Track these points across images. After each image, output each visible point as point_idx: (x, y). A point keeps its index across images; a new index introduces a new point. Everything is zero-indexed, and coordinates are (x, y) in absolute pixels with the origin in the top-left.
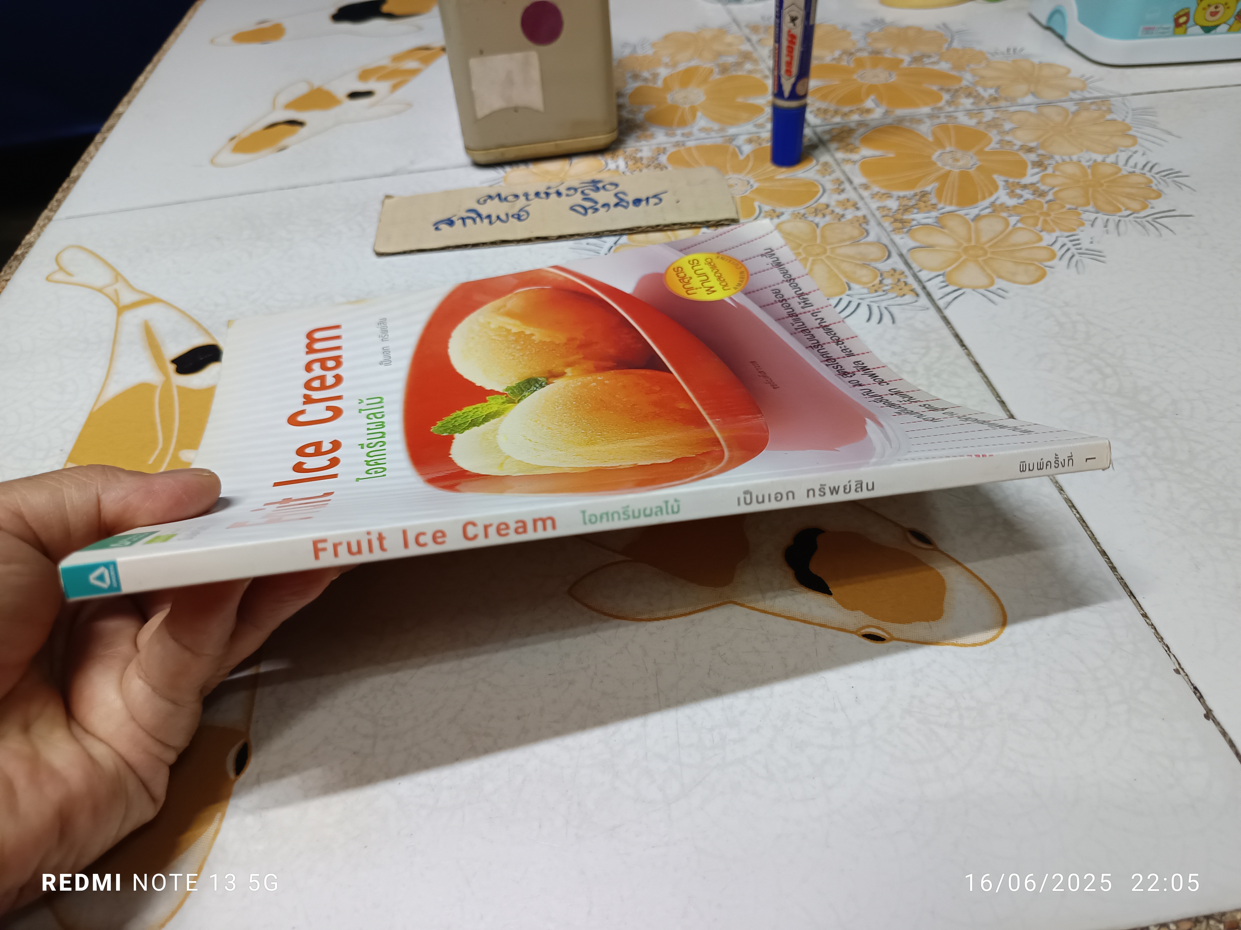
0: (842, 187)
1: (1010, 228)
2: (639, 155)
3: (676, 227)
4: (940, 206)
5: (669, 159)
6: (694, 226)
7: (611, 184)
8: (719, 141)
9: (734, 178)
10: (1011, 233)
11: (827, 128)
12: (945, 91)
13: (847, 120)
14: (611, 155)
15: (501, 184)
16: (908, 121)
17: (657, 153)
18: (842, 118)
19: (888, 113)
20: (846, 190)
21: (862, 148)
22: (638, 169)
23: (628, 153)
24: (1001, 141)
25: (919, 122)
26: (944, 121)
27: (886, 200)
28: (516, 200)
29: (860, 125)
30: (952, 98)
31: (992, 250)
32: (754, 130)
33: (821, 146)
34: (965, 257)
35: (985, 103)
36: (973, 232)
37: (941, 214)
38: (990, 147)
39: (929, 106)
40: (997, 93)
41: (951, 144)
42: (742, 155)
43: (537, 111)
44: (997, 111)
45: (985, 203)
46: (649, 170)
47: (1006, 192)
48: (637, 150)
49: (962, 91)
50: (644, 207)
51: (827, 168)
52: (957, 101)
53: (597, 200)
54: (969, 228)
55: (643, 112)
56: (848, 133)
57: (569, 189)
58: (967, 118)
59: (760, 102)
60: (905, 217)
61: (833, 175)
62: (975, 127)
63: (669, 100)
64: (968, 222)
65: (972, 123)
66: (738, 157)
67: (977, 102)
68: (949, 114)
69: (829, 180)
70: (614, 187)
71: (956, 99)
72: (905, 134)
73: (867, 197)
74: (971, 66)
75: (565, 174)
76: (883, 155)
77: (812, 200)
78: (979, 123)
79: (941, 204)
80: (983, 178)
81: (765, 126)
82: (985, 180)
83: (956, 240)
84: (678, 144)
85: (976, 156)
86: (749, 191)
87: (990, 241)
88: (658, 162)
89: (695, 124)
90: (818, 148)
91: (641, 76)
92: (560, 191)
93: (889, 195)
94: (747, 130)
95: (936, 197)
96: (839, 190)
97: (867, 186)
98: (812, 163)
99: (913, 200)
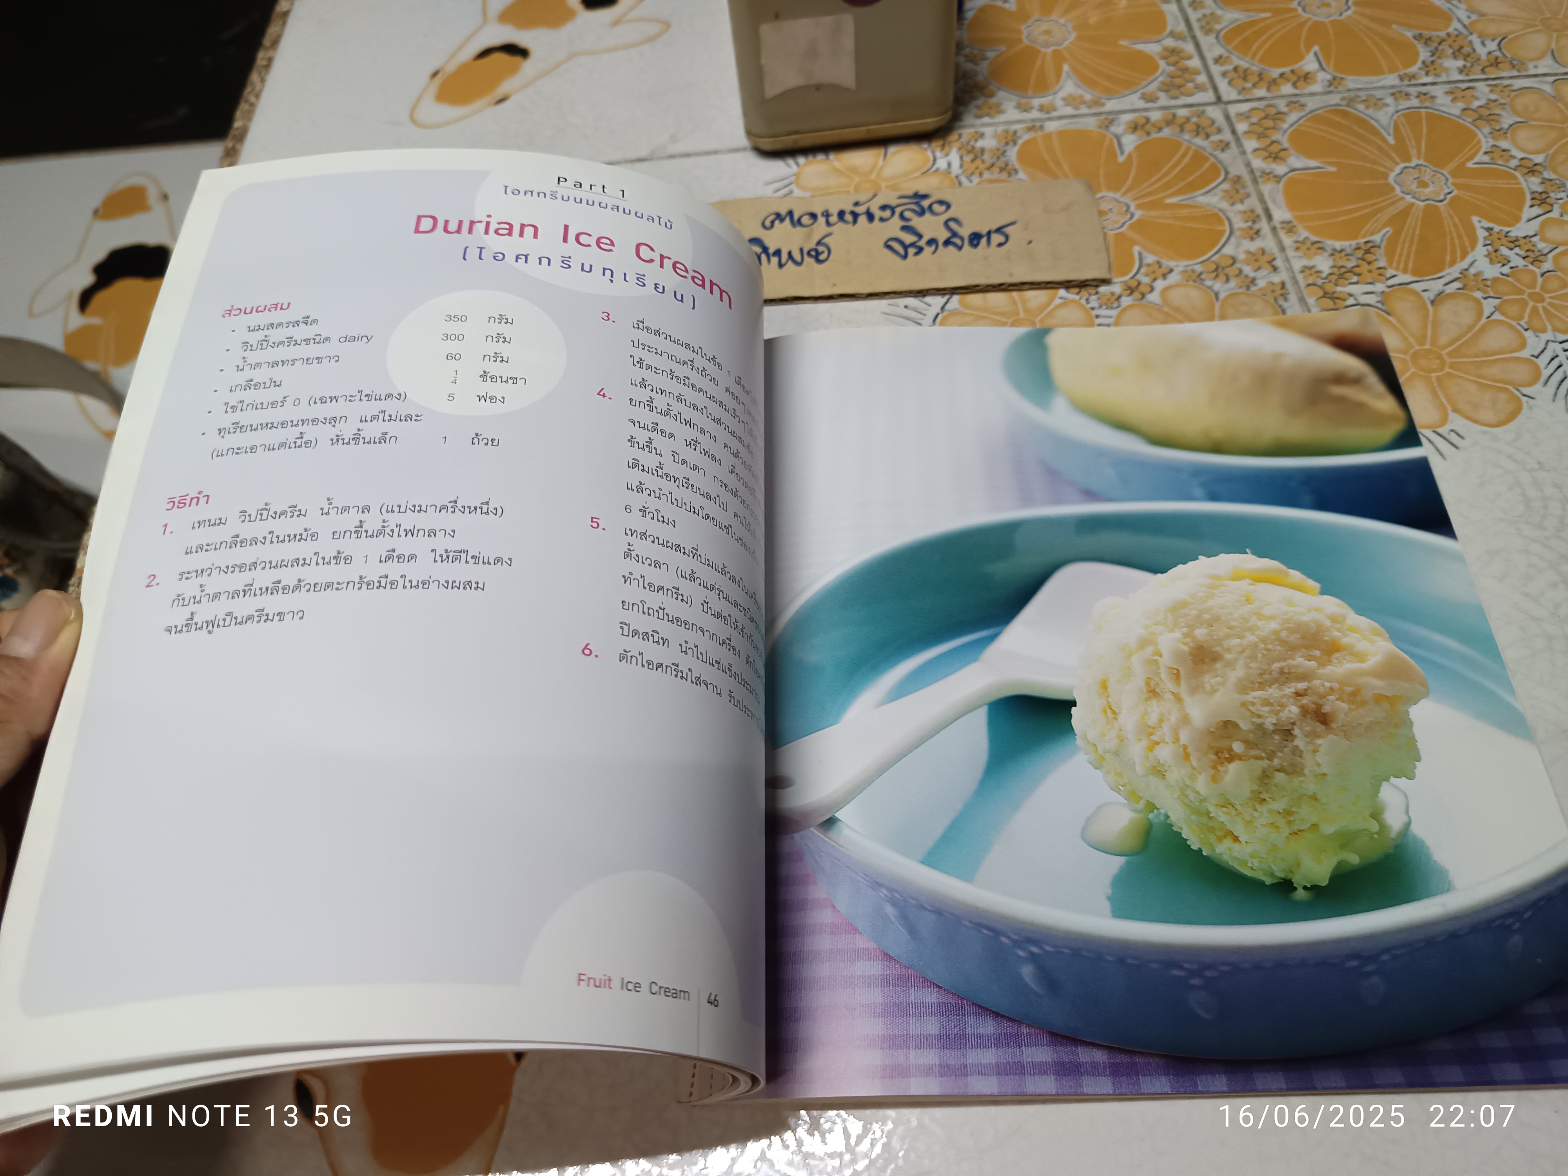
0: (1257, 226)
1: (1484, 320)
2: (980, 144)
3: (1026, 287)
4: (1390, 272)
5: (1020, 155)
6: (1049, 286)
7: (941, 202)
8: (1091, 123)
9: (1109, 198)
10: (1483, 329)
11: (1245, 107)
12: (1424, 41)
13: (1276, 94)
14: (941, 142)
15: (793, 187)
16: (1363, 101)
17: (1004, 141)
18: (1268, 89)
19: (1336, 83)
20: (1262, 233)
21: (1291, 151)
22: (977, 172)
23: (964, 139)
24: (1494, 149)
25: (1379, 103)
26: (1415, 102)
27: (1315, 254)
28: (813, 224)
29: (1293, 106)
30: (1432, 56)
31: (1452, 360)
32: (1141, 104)
33: (1233, 145)
34: (1413, 370)
35: (1480, 68)
36: (1429, 325)
37: (1389, 287)
38: (1476, 160)
39: (1397, 70)
40: (1500, 49)
41: (1419, 153)
42: (1122, 152)
43: (847, 90)
44: (1495, 86)
45: (1454, 272)
46: (992, 173)
47: (1487, 250)
48: (976, 132)
49: (1450, 41)
50: (984, 248)
51: (1238, 187)
52: (1440, 61)
53: (921, 229)
54: (1426, 317)
55: (986, 59)
56: (1273, 120)
57: (883, 208)
58: (1450, 98)
59: (1153, 49)
60: (1339, 289)
61: (1247, 201)
62: (1459, 117)
63: (1024, 37)
64: (1425, 305)
65: (1455, 109)
66: (1115, 156)
67: (1469, 65)
68: (1423, 89)
69: (1240, 212)
70: (944, 208)
71: (1439, 57)
72: (1356, 128)
73: (1290, 247)
75: (878, 175)
76: (1320, 168)
77: (1213, 248)
78: (1465, 109)
79: (1392, 267)
80: (1457, 221)
81: (1157, 98)
82: (1460, 225)
83: (1405, 339)
84: (1034, 126)
85: (1453, 177)
86: (1127, 224)
87: (1451, 343)
88: (1004, 159)
89: (1060, 89)
90: (1229, 148)
92: (871, 210)
93: (1320, 245)
94: (1132, 104)
95: (1386, 254)
96: (1252, 232)
97: (1291, 225)
98: (1218, 177)
99: (1353, 259)
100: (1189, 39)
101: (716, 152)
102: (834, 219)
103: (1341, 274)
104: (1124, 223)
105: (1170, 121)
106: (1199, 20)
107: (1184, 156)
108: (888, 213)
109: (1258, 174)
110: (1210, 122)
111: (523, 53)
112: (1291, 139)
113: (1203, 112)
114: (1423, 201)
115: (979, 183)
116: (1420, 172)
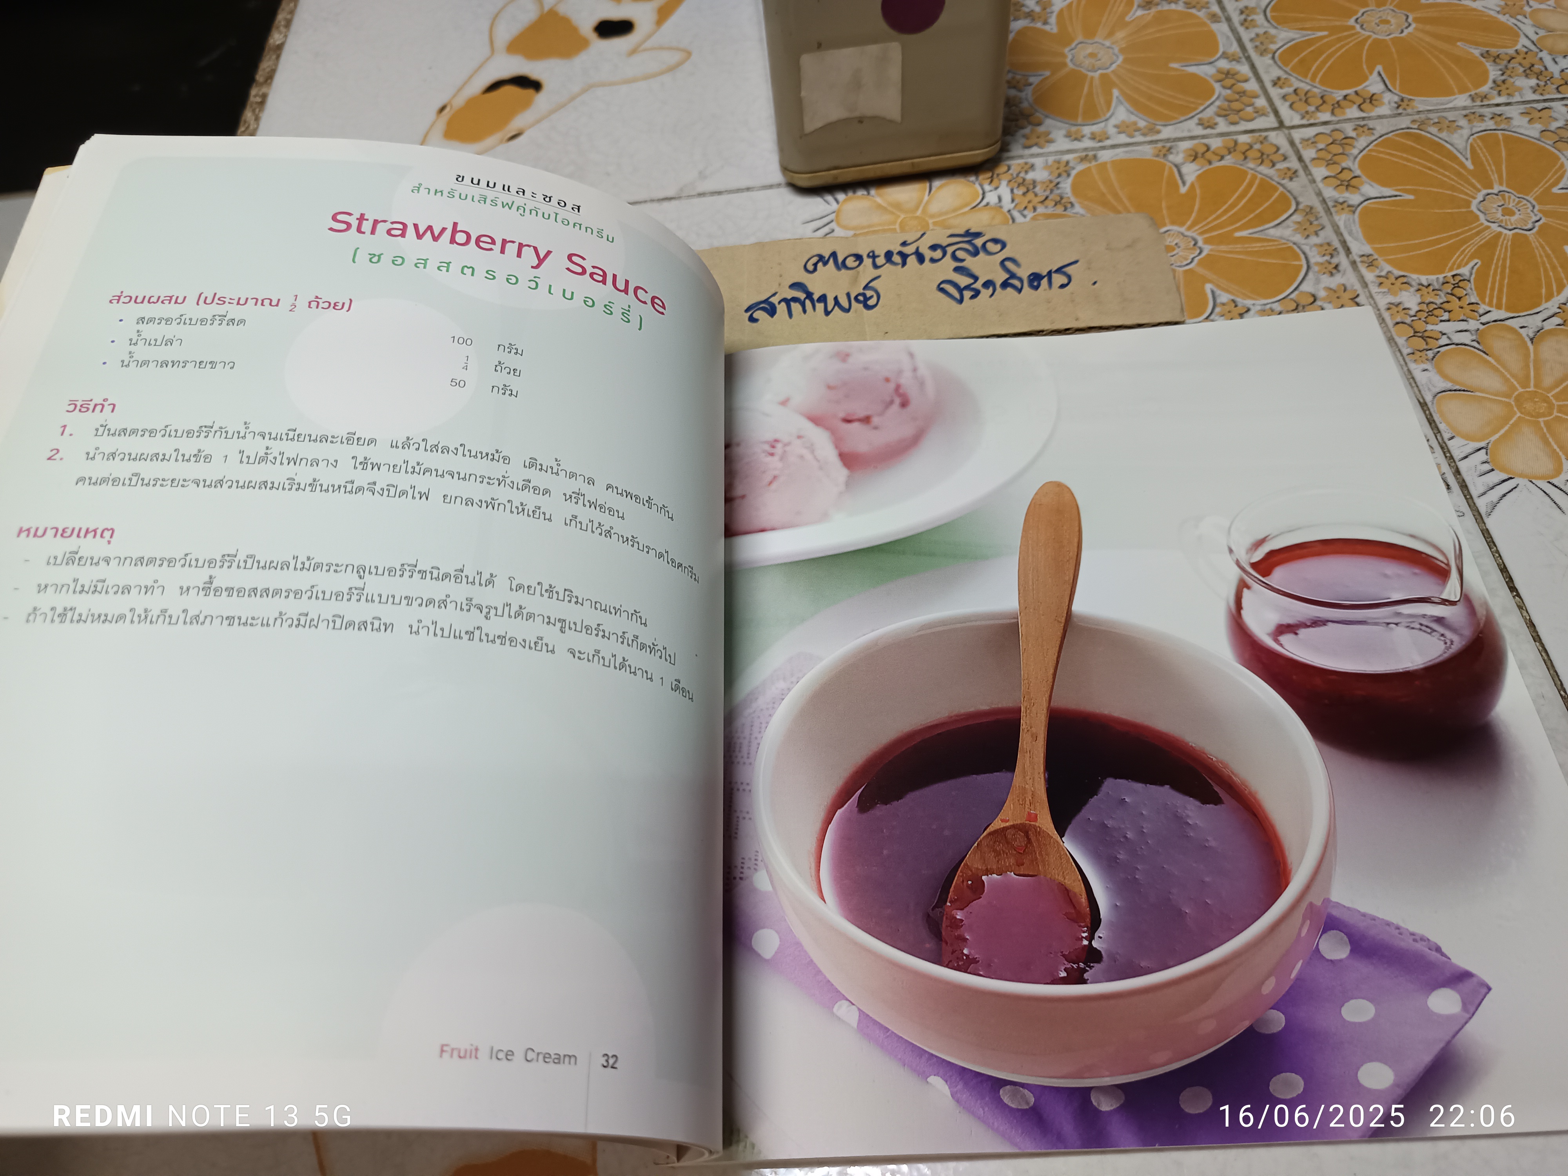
0: (1335, 261)
2: (1030, 176)
4: (1482, 308)
5: (1074, 187)
7: (995, 241)
8: (1147, 152)
9: (1174, 232)
12: (1492, 59)
13: (1341, 118)
14: (989, 175)
15: (833, 225)
16: (1434, 124)
17: (1056, 173)
18: (1333, 113)
19: (1404, 104)
20: (1341, 268)
21: (1364, 178)
22: (1030, 206)
23: (1013, 171)
25: (1452, 127)
26: (1491, 124)
27: (1401, 290)
28: (859, 265)
29: (1361, 129)
30: (1503, 74)
31: (1561, 403)
32: (1200, 131)
33: (1301, 172)
34: (1519, 414)
35: (1555, 86)
36: (1531, 365)
37: (1483, 324)
38: (1560, 186)
39: (1468, 90)
41: (1501, 177)
42: (1184, 183)
43: (891, 121)
45: (1552, 306)
46: (1046, 207)
48: (1026, 163)
49: (1519, 59)
50: (1045, 290)
51: (1312, 218)
52: (1512, 80)
53: (976, 271)
54: (1527, 355)
55: (1030, 84)
56: (1341, 145)
57: (934, 248)
58: (1527, 119)
59: (1206, 71)
60: (1430, 327)
61: (1322, 233)
62: (1539, 140)
63: (1068, 60)
64: (1525, 342)
65: (1533, 131)
66: (1177, 188)
67: (1542, 83)
68: (1498, 110)
69: (1316, 245)
70: (999, 247)
71: (1510, 76)
72: (1431, 153)
73: (1372, 282)
74: (1531, 3)
75: (924, 211)
76: (1396, 196)
77: (1291, 284)
78: (1544, 131)
79: (1484, 303)
80: (1550, 252)
81: (1216, 124)
82: (1552, 256)
83: (1507, 380)
84: (1087, 156)
85: (1539, 204)
86: (1196, 260)
87: (1557, 385)
88: (1059, 192)
89: (1111, 117)
90: (1297, 176)
91: (1023, 5)
92: (921, 250)
93: (1405, 280)
94: (1189, 131)
95: (1476, 288)
96: (1331, 267)
97: (1371, 259)
98: (1289, 208)
99: (1442, 294)
100: (1244, 60)
101: (748, 189)
102: (881, 261)
103: (1430, 312)
104: (1193, 259)
105: (1231, 149)
106: (1252, 40)
107: (1250, 185)
108: (938, 254)
109: (1330, 204)
110: (1274, 150)
111: (536, 86)
112: (1362, 166)
113: (1266, 138)
114: (1510, 230)
115: (1034, 219)
116: (1504, 199)
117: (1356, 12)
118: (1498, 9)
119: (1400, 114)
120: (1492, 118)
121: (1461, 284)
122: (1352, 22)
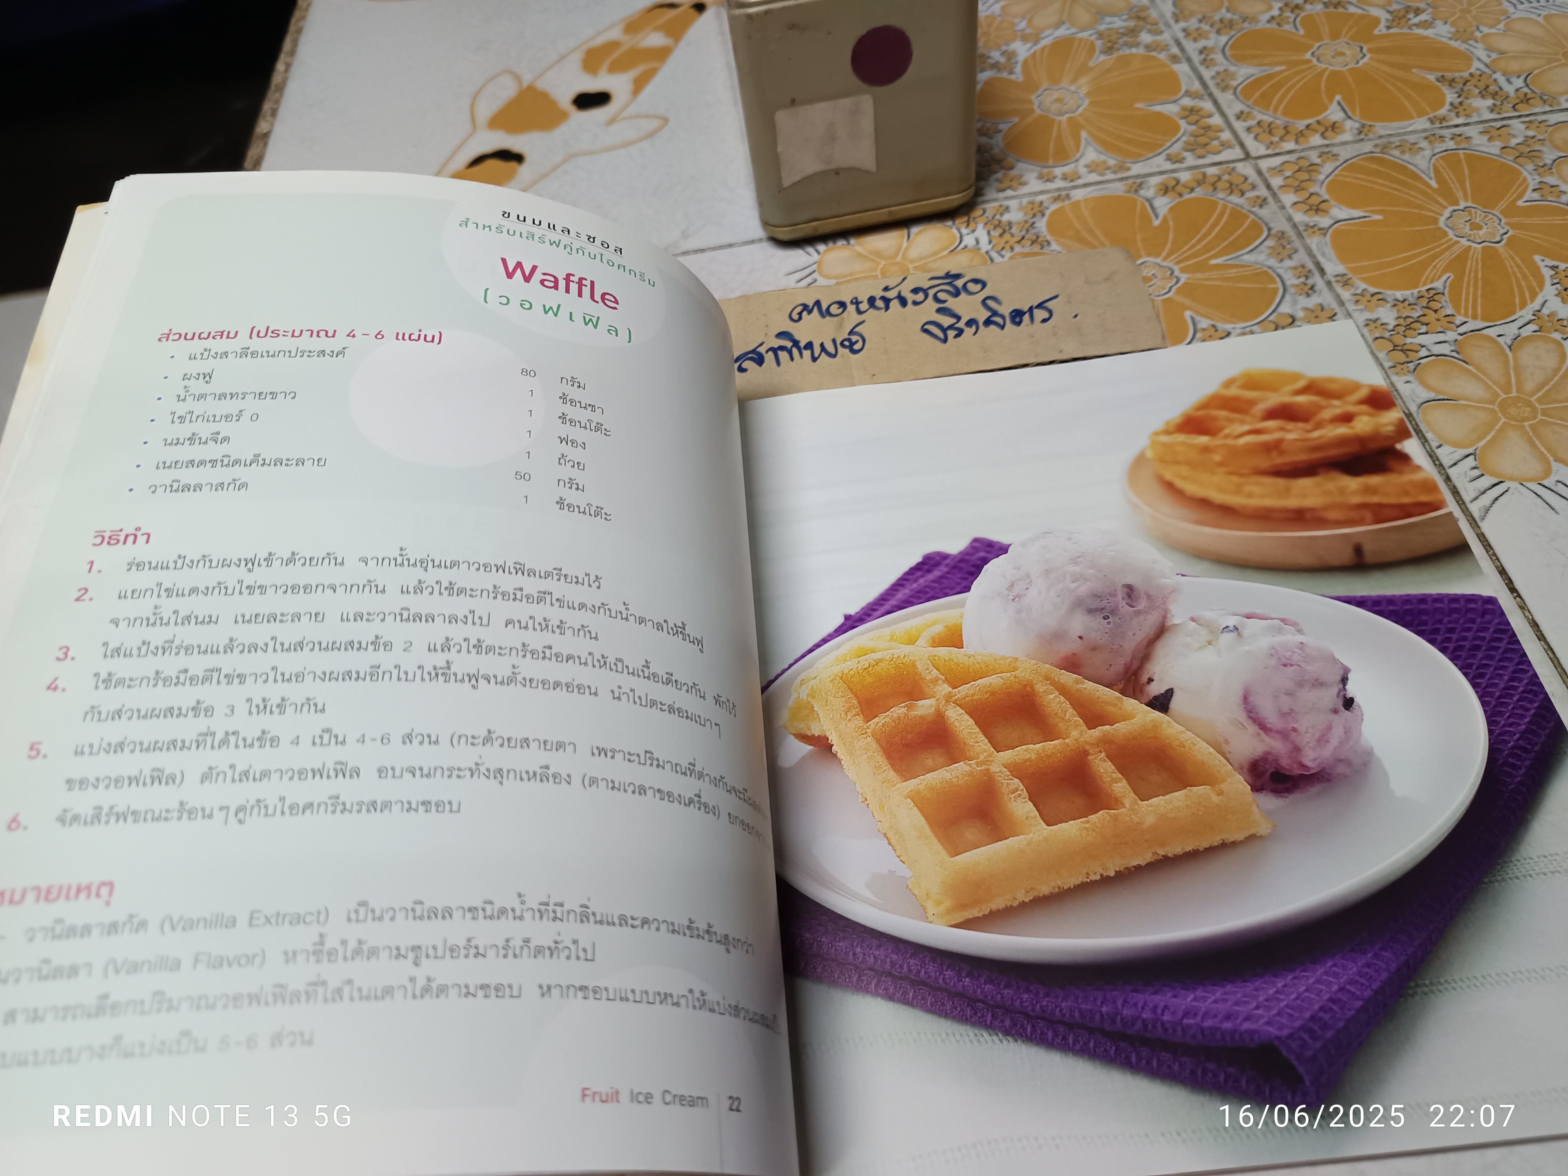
0: (1310, 282)
2: (1006, 218)
4: (1459, 319)
5: (1049, 226)
7: (976, 281)
8: (1119, 188)
9: (1150, 264)
11: (1276, 161)
12: (1447, 83)
13: (1305, 146)
14: (965, 219)
15: (816, 275)
16: (1396, 147)
17: (1032, 213)
18: (1297, 142)
19: (1366, 130)
20: (1317, 288)
21: (1332, 202)
22: (1008, 246)
23: (989, 214)
24: (1542, 186)
25: (1414, 148)
26: (1451, 144)
27: (1377, 306)
28: (843, 312)
29: (1325, 156)
30: (1459, 97)
31: (1544, 407)
32: (1168, 166)
33: (1270, 200)
34: (1503, 420)
35: (1511, 105)
36: (1512, 372)
37: (1461, 335)
38: (1525, 199)
39: (1426, 113)
40: (1527, 86)
41: (1465, 194)
42: (1157, 216)
43: (867, 172)
44: (1530, 122)
45: (1527, 314)
46: (1023, 247)
47: (1557, 289)
48: (1001, 206)
49: (1474, 81)
50: (1027, 325)
51: (1284, 242)
52: (1469, 102)
53: (959, 311)
54: (1507, 363)
55: (1000, 131)
56: (1308, 171)
57: (915, 291)
58: (1486, 137)
59: (1171, 109)
60: (1408, 340)
61: (1295, 256)
62: (1500, 157)
63: (1035, 107)
64: (1503, 351)
65: (1494, 148)
66: (1150, 221)
67: (1498, 103)
68: (1457, 131)
69: (1290, 268)
70: (979, 287)
71: (1466, 98)
72: (1395, 174)
73: (1349, 300)
74: (1482, 28)
75: (904, 257)
76: (1365, 217)
77: (1268, 307)
78: (1504, 148)
79: (1460, 314)
80: (1519, 262)
81: (1184, 159)
82: (1522, 265)
83: (1489, 387)
84: (1060, 196)
85: (1506, 217)
86: (1174, 289)
87: (1539, 389)
88: (1034, 231)
89: (1081, 157)
90: (1267, 204)
91: (989, 57)
92: (903, 294)
93: (1380, 296)
94: (1158, 166)
95: (1451, 300)
96: (1306, 288)
97: (1345, 278)
98: (1261, 233)
99: (1418, 308)
100: (1206, 97)
101: (731, 245)
102: (864, 306)
103: (1408, 326)
104: (1171, 288)
105: (1201, 182)
106: (1213, 78)
107: (1222, 214)
108: (920, 297)
109: (1301, 228)
110: (1243, 179)
112: (1329, 190)
113: (1233, 169)
114: (1480, 243)
115: (1011, 258)
116: (1470, 214)
117: (1312, 46)
118: (1450, 36)
119: (1362, 140)
120: (1452, 139)
121: (1435, 298)
122: (1308, 56)
